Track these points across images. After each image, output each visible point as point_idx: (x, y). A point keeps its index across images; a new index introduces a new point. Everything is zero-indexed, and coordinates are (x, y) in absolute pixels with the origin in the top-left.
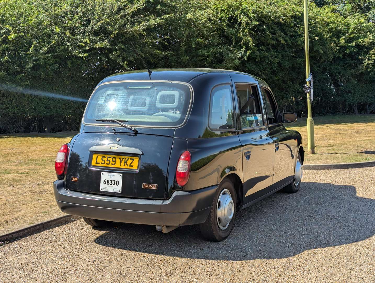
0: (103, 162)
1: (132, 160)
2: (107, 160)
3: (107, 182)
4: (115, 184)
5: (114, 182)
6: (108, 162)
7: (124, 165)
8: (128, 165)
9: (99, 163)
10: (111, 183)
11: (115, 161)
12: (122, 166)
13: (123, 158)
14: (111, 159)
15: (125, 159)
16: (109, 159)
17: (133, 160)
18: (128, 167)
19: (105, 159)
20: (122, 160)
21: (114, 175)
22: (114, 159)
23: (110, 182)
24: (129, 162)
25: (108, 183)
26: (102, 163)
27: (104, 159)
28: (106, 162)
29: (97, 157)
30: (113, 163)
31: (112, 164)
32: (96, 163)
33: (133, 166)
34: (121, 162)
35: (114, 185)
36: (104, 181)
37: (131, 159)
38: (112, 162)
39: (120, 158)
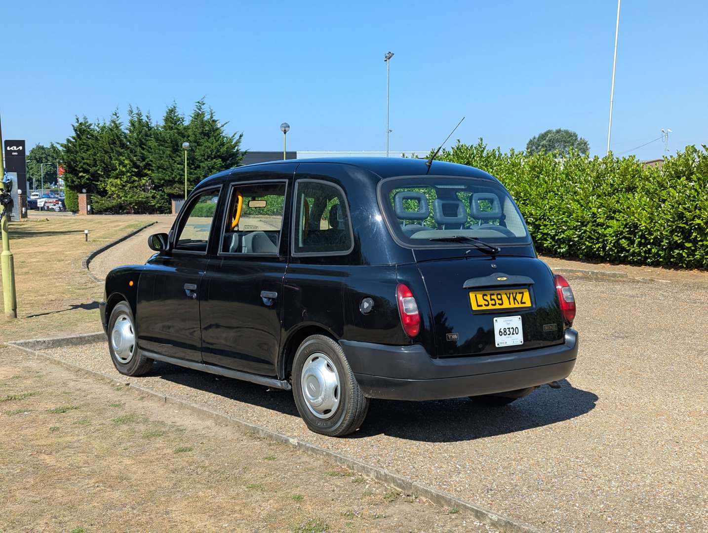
0: (487, 303)
1: (522, 295)
2: (492, 300)
3: (503, 332)
4: (514, 332)
5: (512, 329)
6: (493, 302)
7: (515, 304)
8: (520, 303)
9: (481, 306)
10: (509, 333)
11: (501, 299)
12: (512, 306)
13: (510, 294)
14: (494, 297)
15: (513, 293)
16: (493, 297)
17: (522, 293)
18: (521, 306)
19: (488, 298)
20: (510, 295)
21: (511, 319)
22: (499, 297)
23: (508, 330)
24: (519, 297)
25: (505, 333)
26: (486, 305)
27: (485, 297)
28: (491, 302)
29: (476, 295)
30: (500, 302)
31: (499, 304)
32: (478, 306)
33: (525, 303)
34: (509, 298)
35: (513, 334)
36: (500, 332)
37: (520, 293)
38: (498, 302)
39: (506, 294)
